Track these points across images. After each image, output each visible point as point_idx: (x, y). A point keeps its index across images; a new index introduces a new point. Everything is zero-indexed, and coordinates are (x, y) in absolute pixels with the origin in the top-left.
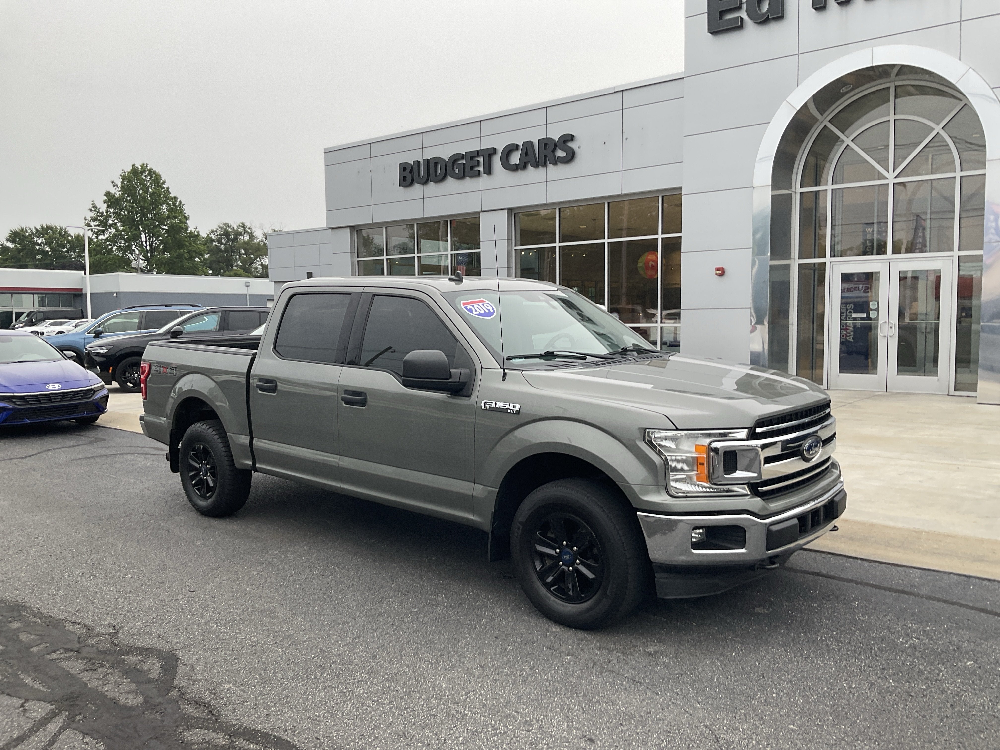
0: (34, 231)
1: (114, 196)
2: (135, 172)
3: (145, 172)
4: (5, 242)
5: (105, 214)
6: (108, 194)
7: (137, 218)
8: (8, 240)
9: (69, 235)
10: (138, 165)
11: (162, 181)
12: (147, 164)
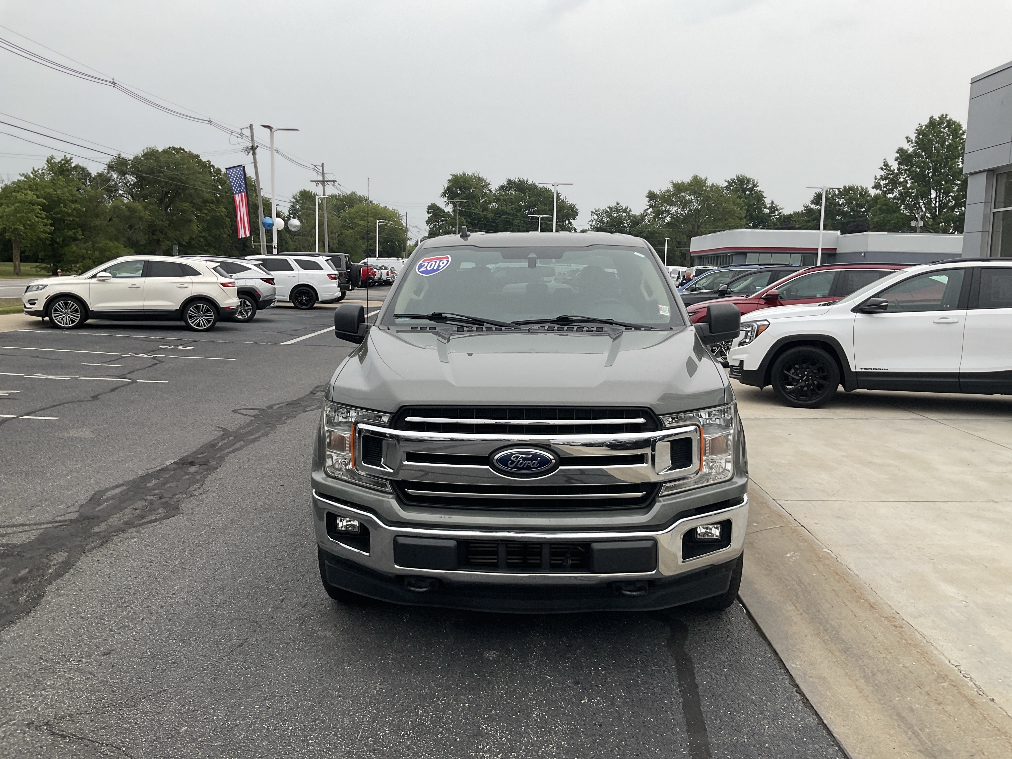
0: (837, 192)
1: (907, 152)
2: (932, 124)
3: (943, 123)
4: (810, 205)
5: (896, 171)
6: (901, 151)
7: (929, 173)
8: (812, 203)
9: (869, 195)
10: (936, 117)
11: (961, 132)
12: (946, 115)
